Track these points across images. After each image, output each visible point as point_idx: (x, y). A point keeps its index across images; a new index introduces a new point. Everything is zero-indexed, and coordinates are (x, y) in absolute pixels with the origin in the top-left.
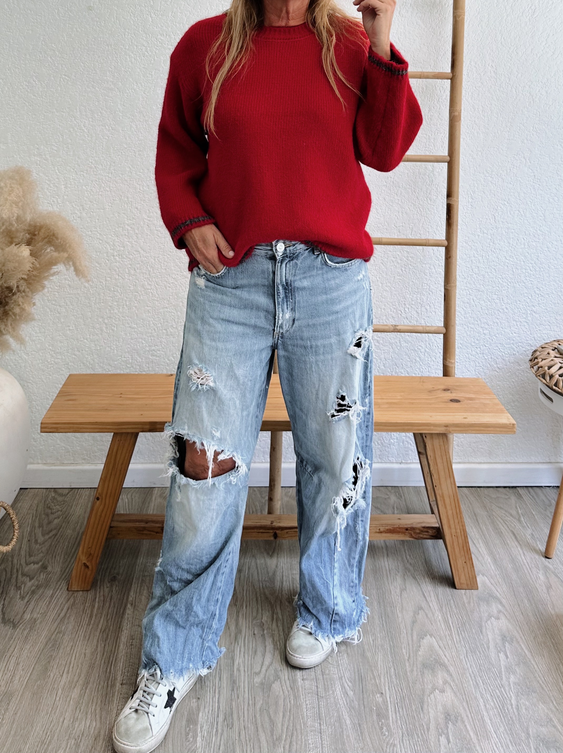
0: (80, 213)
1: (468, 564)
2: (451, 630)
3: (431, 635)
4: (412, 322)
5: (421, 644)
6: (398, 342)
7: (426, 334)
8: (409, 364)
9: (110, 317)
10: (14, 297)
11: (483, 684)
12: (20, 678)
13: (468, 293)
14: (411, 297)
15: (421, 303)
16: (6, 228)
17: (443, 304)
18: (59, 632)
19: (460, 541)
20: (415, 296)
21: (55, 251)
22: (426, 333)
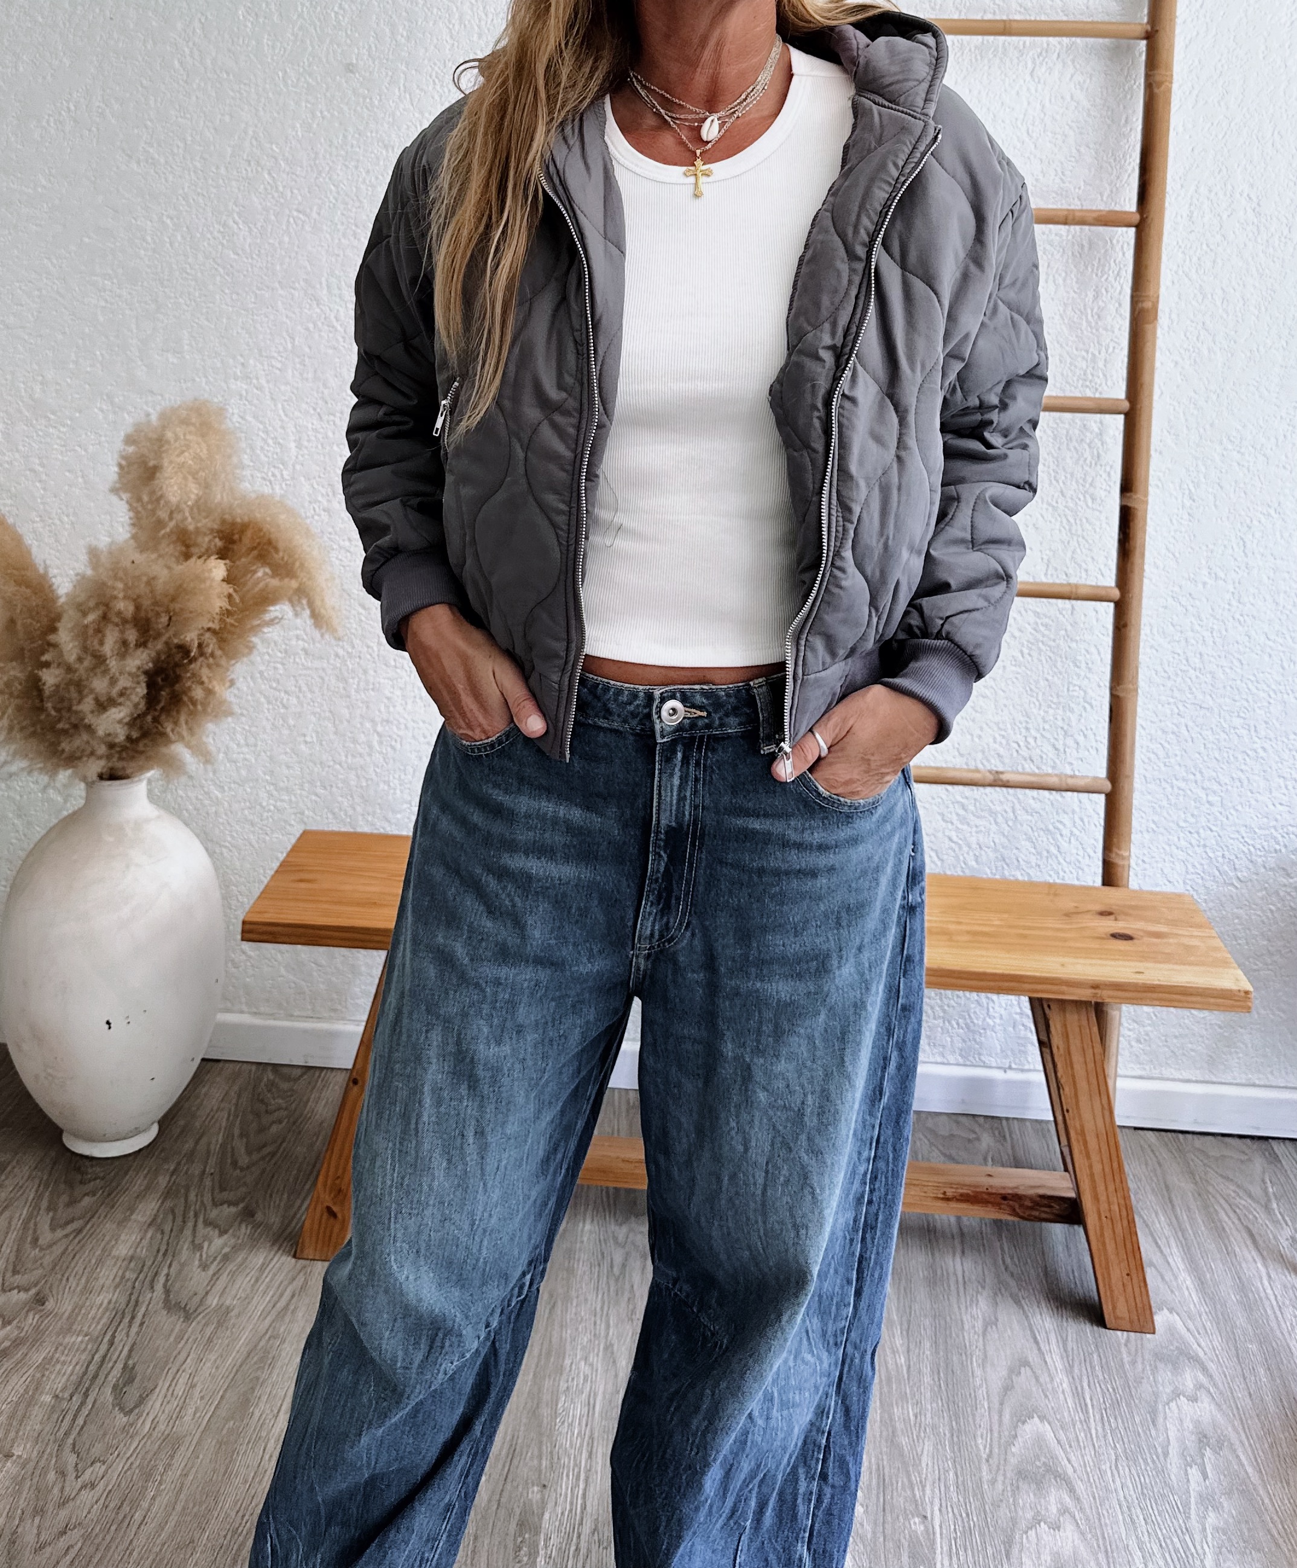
0: (329, 501)
1: (1134, 1277)
2: (1087, 1412)
3: (1042, 1418)
4: (1044, 767)
5: (1019, 1432)
6: (1009, 810)
8: (1033, 860)
9: (388, 721)
10: (193, 666)
11: (1146, 1523)
12: (195, 1414)
13: (1176, 711)
14: (1042, 713)
15: (1066, 727)
16: (177, 526)
17: (1107, 726)
18: (274, 1337)
19: (1119, 1230)
20: (1051, 711)
21: (273, 577)
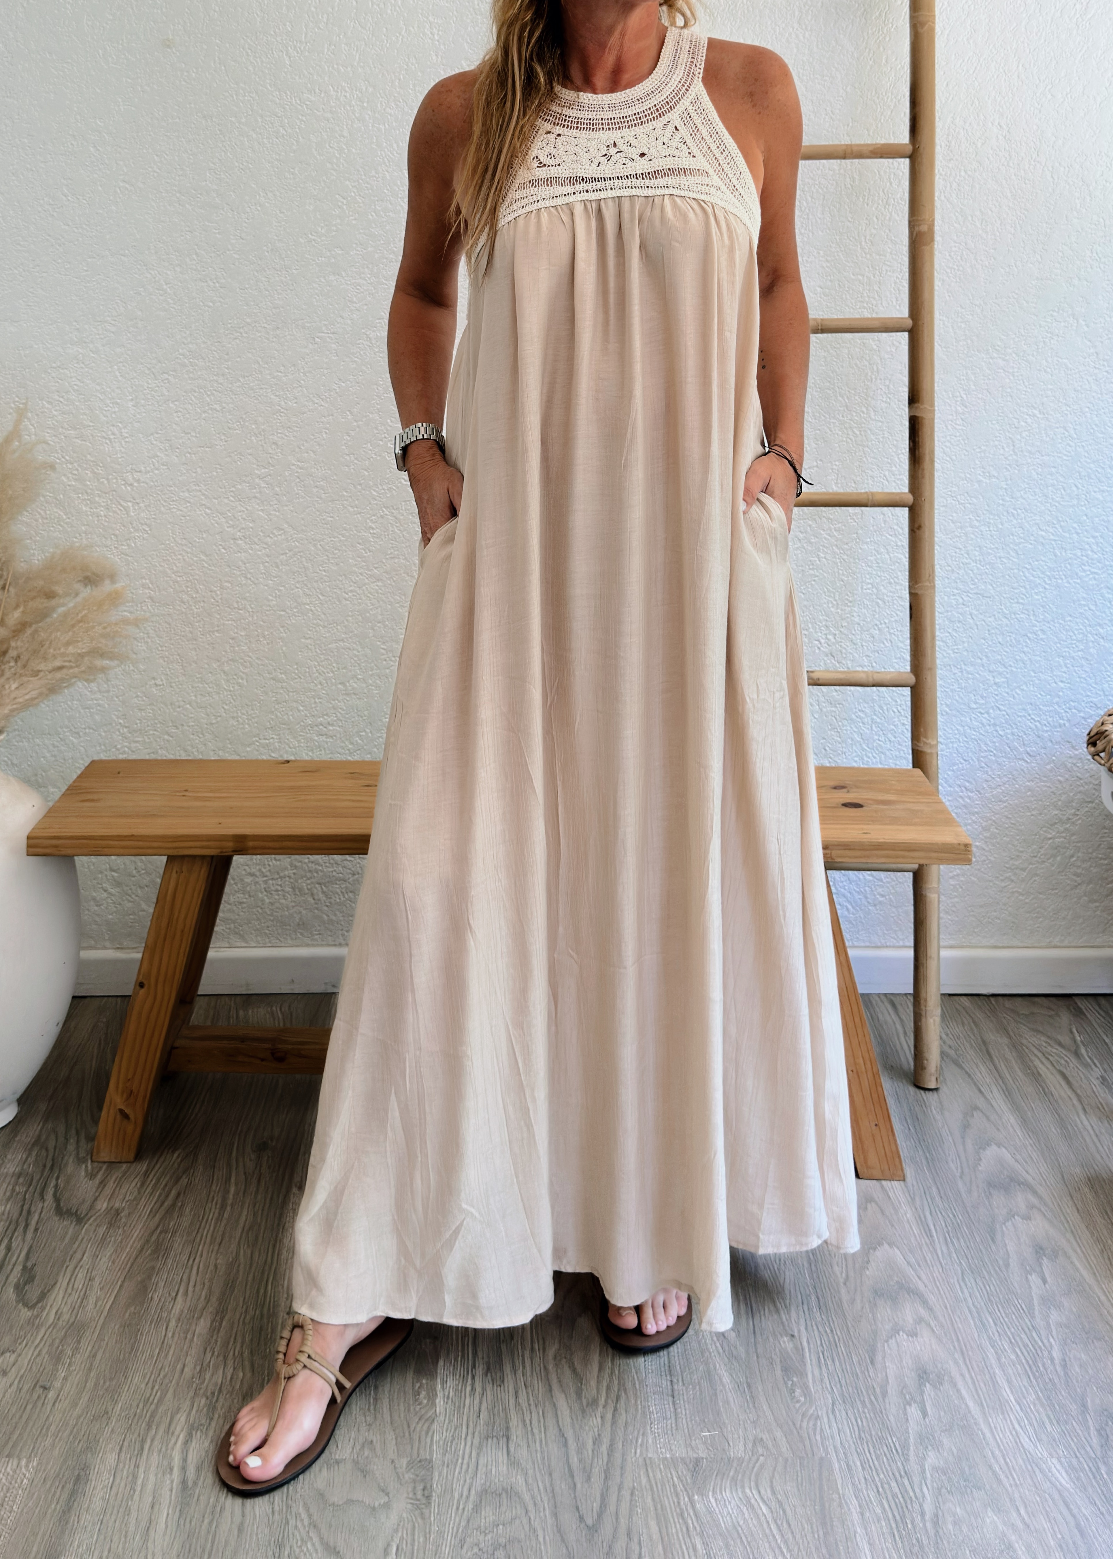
3: (892, 1245)
7: (874, 688)
13: (961, 601)
17: (908, 624)
18: (165, 1231)
22: (874, 686)
